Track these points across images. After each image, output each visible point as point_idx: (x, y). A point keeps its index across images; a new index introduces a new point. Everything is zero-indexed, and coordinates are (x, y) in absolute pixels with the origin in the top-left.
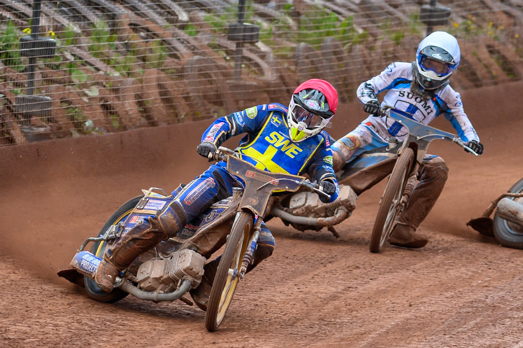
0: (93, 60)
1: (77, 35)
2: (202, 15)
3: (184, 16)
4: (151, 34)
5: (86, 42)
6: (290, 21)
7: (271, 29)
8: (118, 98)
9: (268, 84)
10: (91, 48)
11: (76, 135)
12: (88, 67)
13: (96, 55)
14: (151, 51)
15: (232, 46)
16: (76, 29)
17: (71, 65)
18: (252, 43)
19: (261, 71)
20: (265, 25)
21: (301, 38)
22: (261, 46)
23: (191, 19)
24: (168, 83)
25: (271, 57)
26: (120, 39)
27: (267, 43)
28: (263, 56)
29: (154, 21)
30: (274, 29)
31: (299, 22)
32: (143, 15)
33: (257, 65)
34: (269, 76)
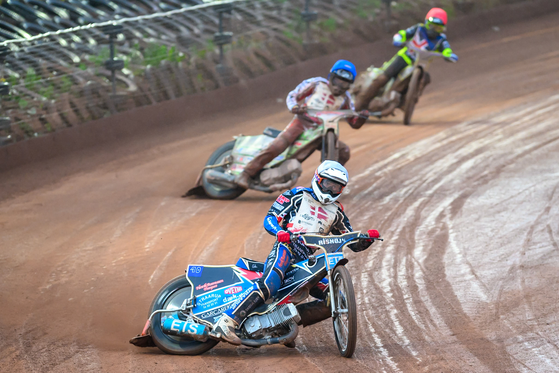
0: (29, 92)
1: (18, 79)
2: (87, 57)
3: (76, 59)
4: (60, 73)
5: (23, 82)
6: (138, 53)
7: (128, 60)
8: (48, 113)
9: (133, 93)
10: (26, 86)
11: (27, 139)
12: (28, 97)
13: (32, 89)
14: (62, 83)
15: (109, 73)
16: (17, 75)
17: (17, 98)
18: (120, 70)
19: (127, 86)
20: (124, 58)
21: (148, 63)
22: (125, 71)
23: (83, 61)
24: (75, 101)
25: (132, 76)
26: (43, 78)
27: (128, 68)
28: (127, 76)
29: (60, 65)
30: (130, 60)
31: (143, 54)
32: (54, 62)
33: (124, 83)
34: (133, 88)
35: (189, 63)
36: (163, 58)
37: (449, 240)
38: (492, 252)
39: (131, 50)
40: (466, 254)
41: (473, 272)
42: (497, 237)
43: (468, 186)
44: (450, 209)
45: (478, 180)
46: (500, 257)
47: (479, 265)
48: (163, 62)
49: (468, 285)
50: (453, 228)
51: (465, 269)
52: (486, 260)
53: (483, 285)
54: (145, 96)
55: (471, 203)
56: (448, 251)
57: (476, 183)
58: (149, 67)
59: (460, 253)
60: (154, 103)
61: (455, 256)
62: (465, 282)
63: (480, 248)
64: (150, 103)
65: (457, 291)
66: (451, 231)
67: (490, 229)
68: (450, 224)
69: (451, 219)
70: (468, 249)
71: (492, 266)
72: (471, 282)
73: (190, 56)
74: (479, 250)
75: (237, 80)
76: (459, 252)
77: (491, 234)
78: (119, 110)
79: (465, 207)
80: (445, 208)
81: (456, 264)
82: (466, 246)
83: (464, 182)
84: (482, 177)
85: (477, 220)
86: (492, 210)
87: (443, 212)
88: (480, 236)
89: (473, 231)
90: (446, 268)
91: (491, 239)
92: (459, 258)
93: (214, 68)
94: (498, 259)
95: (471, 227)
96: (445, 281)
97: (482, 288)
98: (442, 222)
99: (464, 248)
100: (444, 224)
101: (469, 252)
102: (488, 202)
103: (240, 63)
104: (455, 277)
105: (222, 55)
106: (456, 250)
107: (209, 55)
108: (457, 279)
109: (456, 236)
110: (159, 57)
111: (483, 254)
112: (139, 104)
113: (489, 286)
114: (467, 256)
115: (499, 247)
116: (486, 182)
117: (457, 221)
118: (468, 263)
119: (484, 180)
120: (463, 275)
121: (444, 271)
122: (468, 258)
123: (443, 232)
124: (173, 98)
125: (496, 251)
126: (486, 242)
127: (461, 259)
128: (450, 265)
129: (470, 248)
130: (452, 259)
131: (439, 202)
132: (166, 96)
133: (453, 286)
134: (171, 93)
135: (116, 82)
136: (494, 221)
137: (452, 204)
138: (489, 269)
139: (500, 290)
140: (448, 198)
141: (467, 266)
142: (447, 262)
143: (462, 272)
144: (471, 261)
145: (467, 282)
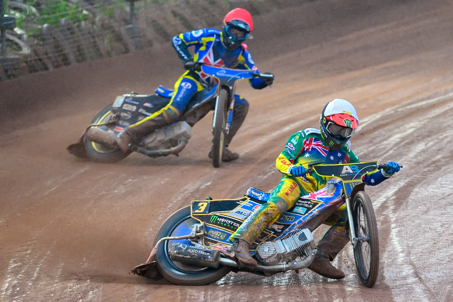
6: (34, 10)
7: (22, 18)
9: (26, 56)
18: (12, 29)
19: (20, 48)
20: (18, 15)
21: (44, 21)
22: (18, 31)
25: (25, 37)
27: (21, 28)
28: (20, 37)
30: (24, 17)
31: (39, 10)
33: (16, 44)
34: (26, 51)
35: (93, 23)
36: (63, 16)
37: (391, 236)
38: (441, 251)
39: (25, 6)
40: (409, 253)
41: (416, 274)
42: (447, 233)
43: (417, 173)
44: (393, 200)
45: (429, 166)
46: (449, 256)
47: (425, 266)
48: (63, 20)
49: (410, 290)
50: (396, 222)
51: (407, 270)
52: (433, 260)
53: (427, 290)
54: (40, 60)
55: (419, 193)
56: (389, 248)
57: (426, 170)
58: (45, 25)
59: (402, 252)
60: (51, 69)
61: (397, 255)
62: (407, 286)
63: (427, 245)
64: (46, 69)
65: (397, 296)
66: (393, 225)
67: (440, 224)
68: (393, 217)
69: (395, 211)
70: (412, 247)
71: (439, 267)
72: (414, 286)
73: (94, 16)
74: (426, 249)
75: (150, 43)
76: (401, 250)
77: (440, 229)
78: (9, 77)
79: (412, 197)
80: (388, 199)
81: (397, 265)
82: (411, 243)
83: (412, 168)
84: (434, 162)
85: (426, 212)
86: (443, 202)
87: (385, 202)
88: (428, 232)
89: (419, 225)
90: (385, 269)
91: (440, 235)
92: (401, 257)
93: (123, 30)
94: (448, 260)
95: (417, 222)
96: (383, 284)
97: (426, 293)
98: (384, 215)
99: (408, 246)
100: (387, 216)
101: (414, 251)
102: (439, 192)
103: (154, 23)
104: (395, 280)
105: (133, 14)
106: (399, 248)
107: (117, 13)
108: (398, 283)
109: (399, 231)
110: (57, 14)
111: (430, 253)
112: (32, 69)
113: (434, 291)
114: (411, 255)
115: (449, 245)
116: (438, 168)
117: (401, 213)
118: (411, 264)
119: (437, 166)
120: (405, 278)
121: (383, 272)
122: (412, 258)
123: (384, 226)
124: (74, 64)
125: (445, 249)
126: (434, 240)
127: (403, 259)
128: (389, 265)
129: (414, 246)
130: (393, 258)
131: (381, 191)
132: (66, 61)
133: (393, 290)
134: (72, 57)
135: (5, 43)
136: (444, 214)
137: (396, 193)
138: (436, 271)
139: (447, 296)
140: (392, 187)
141: (410, 267)
142: (386, 262)
143: (404, 274)
144: (415, 261)
145: (409, 285)
